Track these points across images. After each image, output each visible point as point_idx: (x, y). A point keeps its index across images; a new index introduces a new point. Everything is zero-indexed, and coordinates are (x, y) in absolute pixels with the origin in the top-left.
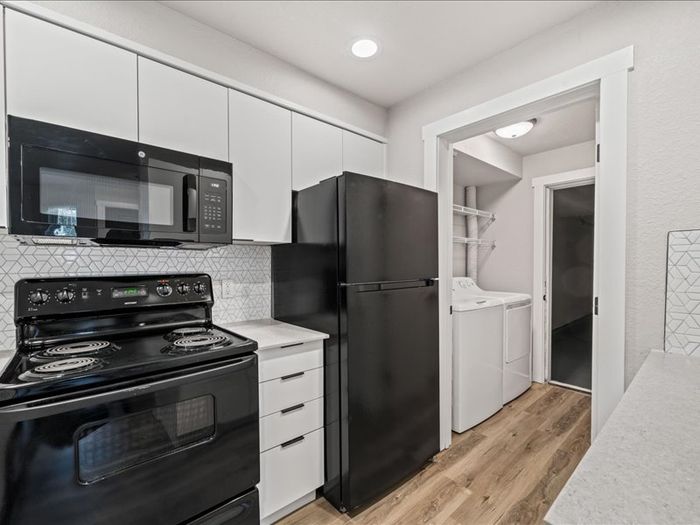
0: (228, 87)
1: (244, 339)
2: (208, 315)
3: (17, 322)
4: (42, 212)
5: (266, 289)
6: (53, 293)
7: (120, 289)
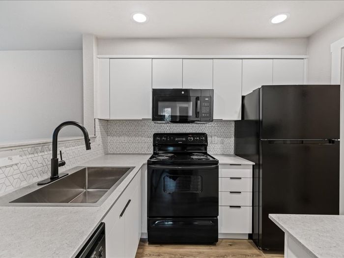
0: (213, 59)
1: (214, 158)
2: (206, 149)
3: (154, 145)
4: (159, 114)
5: (232, 140)
6: (161, 138)
7: (178, 138)
